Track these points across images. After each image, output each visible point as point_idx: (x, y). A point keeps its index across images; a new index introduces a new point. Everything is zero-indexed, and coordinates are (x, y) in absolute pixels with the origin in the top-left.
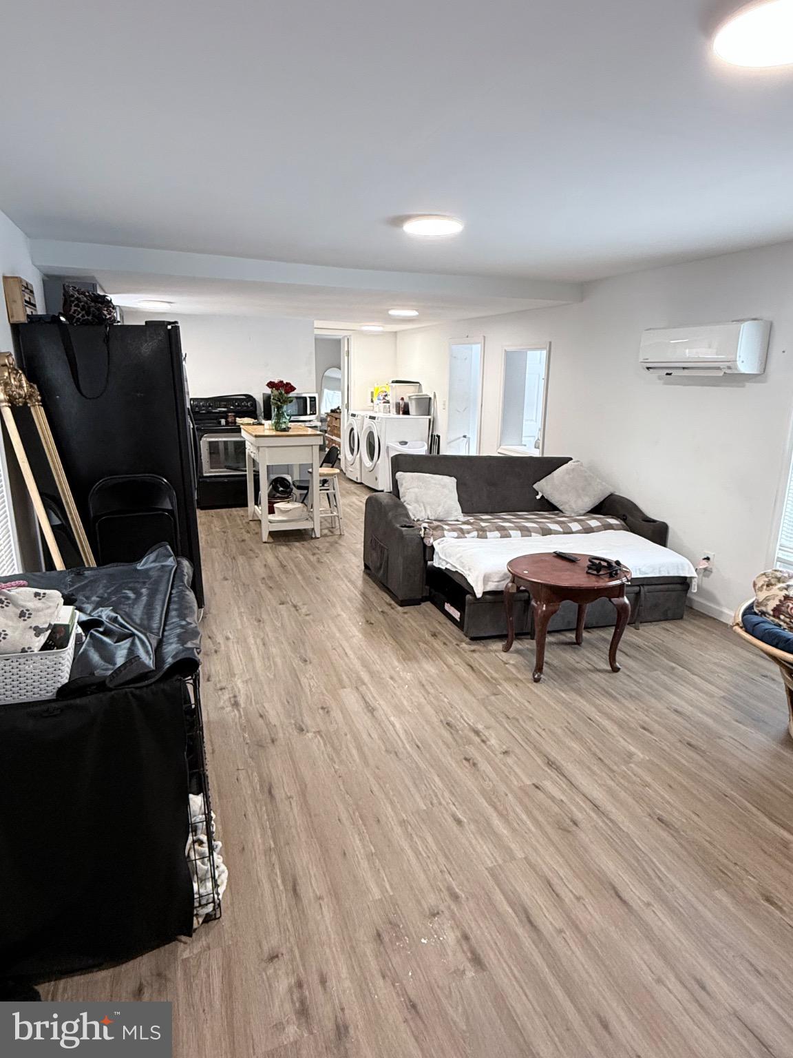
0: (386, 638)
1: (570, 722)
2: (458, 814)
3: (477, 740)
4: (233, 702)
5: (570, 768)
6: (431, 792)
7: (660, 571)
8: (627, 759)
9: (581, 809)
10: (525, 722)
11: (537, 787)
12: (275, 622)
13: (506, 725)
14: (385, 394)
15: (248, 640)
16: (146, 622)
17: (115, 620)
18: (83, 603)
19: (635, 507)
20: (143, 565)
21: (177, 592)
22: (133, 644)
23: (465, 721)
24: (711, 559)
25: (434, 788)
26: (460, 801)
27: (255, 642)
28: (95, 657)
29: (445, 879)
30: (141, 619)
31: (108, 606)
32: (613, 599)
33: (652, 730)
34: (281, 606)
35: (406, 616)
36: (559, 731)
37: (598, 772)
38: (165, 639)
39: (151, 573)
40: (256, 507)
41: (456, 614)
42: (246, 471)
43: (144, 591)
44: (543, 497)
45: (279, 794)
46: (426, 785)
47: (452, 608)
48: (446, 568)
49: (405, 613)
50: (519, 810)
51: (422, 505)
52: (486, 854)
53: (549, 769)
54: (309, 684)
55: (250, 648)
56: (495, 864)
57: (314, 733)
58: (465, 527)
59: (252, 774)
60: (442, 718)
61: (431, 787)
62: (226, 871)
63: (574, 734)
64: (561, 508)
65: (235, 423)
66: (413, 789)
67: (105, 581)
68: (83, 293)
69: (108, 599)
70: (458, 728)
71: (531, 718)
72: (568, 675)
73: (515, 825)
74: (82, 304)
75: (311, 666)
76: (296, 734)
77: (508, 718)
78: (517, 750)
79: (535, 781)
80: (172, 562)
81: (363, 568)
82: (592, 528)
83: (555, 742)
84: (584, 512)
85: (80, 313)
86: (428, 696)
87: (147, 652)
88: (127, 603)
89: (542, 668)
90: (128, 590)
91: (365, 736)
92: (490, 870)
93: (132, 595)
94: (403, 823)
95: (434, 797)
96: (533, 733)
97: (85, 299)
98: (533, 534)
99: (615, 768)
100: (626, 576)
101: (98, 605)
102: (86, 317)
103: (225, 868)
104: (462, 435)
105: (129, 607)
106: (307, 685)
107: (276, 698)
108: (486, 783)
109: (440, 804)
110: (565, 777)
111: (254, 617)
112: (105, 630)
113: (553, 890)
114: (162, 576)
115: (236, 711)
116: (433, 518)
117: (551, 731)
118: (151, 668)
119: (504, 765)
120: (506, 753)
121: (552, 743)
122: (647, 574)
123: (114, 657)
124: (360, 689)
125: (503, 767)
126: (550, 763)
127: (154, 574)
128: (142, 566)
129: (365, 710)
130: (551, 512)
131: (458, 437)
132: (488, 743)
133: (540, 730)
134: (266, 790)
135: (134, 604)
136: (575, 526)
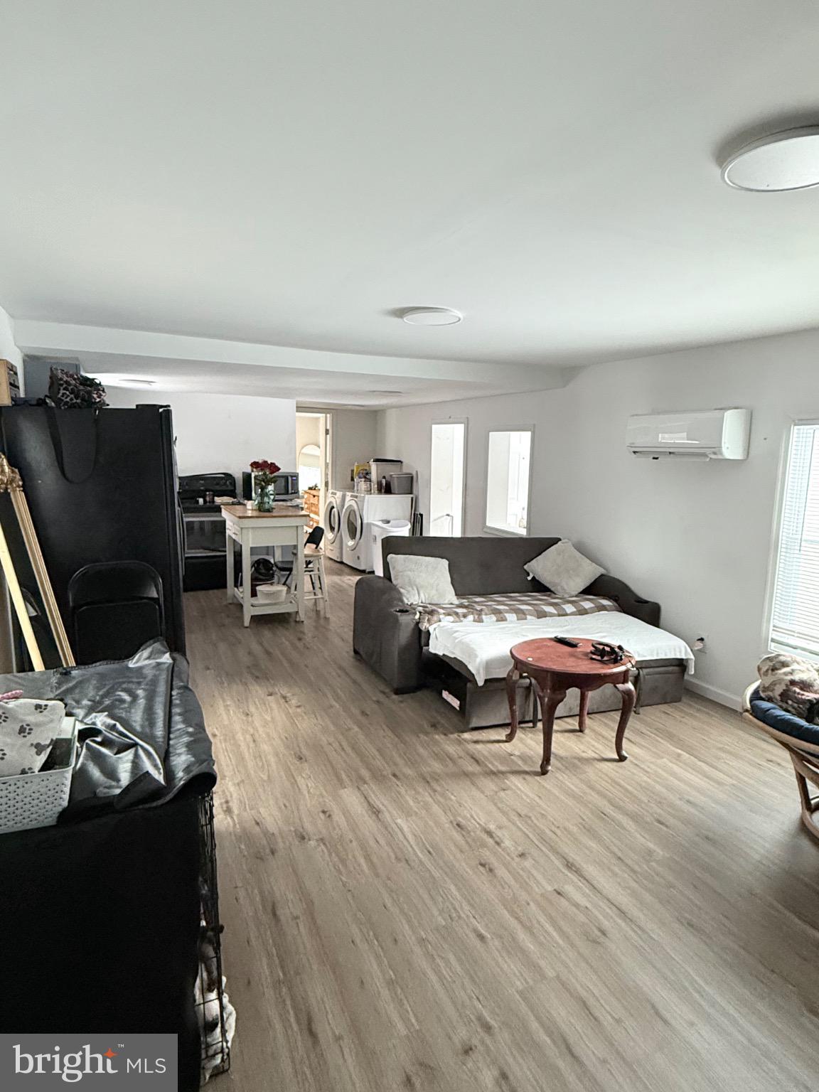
0: (384, 730)
1: (585, 818)
2: (480, 928)
3: (490, 841)
4: (225, 809)
5: (591, 870)
6: (448, 904)
7: (658, 654)
8: (648, 858)
9: (606, 916)
10: (537, 819)
11: (559, 893)
12: (264, 715)
13: (519, 825)
14: (365, 472)
15: (237, 737)
16: (147, 730)
17: (113, 728)
18: (73, 708)
19: (626, 588)
20: (136, 662)
21: (178, 694)
22: (136, 755)
23: (476, 822)
24: (705, 639)
25: (451, 899)
26: (481, 913)
27: (245, 739)
28: (95, 773)
29: (475, 1007)
30: (142, 726)
31: (102, 711)
32: (617, 685)
33: (667, 823)
34: (270, 697)
35: (402, 705)
36: (575, 829)
37: (620, 873)
38: (171, 749)
39: (145, 671)
40: (236, 589)
41: (455, 703)
42: (225, 551)
43: (140, 692)
44: (534, 578)
45: (283, 913)
46: (442, 897)
47: (451, 696)
48: (444, 655)
49: (401, 702)
50: (542, 919)
51: (415, 588)
52: (515, 974)
53: (570, 872)
54: (307, 785)
55: (240, 746)
56: (526, 986)
57: (317, 840)
58: (460, 611)
59: (252, 892)
60: (452, 818)
61: (448, 898)
62: (234, 1012)
63: (589, 831)
64: (552, 589)
65: (213, 502)
66: (429, 902)
67: (95, 682)
68: (72, 376)
69: (100, 702)
70: (469, 829)
71: (543, 814)
72: (575, 766)
73: (542, 937)
74: (72, 387)
75: (306, 764)
76: (297, 843)
77: (520, 815)
78: (534, 852)
79: (556, 887)
80: (168, 659)
81: (352, 653)
82: (585, 609)
83: (571, 841)
84: (577, 593)
85: (68, 396)
86: (435, 795)
87: (156, 766)
88: (123, 706)
89: (550, 760)
90: (122, 691)
91: (372, 843)
92: (521, 993)
93: (127, 698)
94: (422, 942)
95: (453, 911)
96: (547, 831)
97: (74, 382)
98: (528, 617)
99: (636, 868)
100: (630, 661)
101: (91, 710)
102: (75, 401)
103: (233, 1009)
104: (445, 514)
105: (126, 712)
106: (304, 786)
107: (271, 802)
108: (506, 890)
109: (460, 917)
110: (587, 881)
111: (241, 710)
112: (103, 740)
113: (590, 1013)
114: (159, 675)
115: (229, 818)
116: (427, 602)
117: (565, 829)
118: (162, 784)
119: (522, 869)
120: (522, 855)
121: (569, 842)
122: (645, 656)
123: (117, 772)
124: (362, 789)
125: (521, 872)
126: (570, 866)
127: (149, 673)
128: (134, 663)
129: (370, 812)
130: (543, 594)
131: (441, 515)
132: (502, 845)
133: (553, 828)
134: (269, 910)
135: (130, 708)
136: (569, 608)
